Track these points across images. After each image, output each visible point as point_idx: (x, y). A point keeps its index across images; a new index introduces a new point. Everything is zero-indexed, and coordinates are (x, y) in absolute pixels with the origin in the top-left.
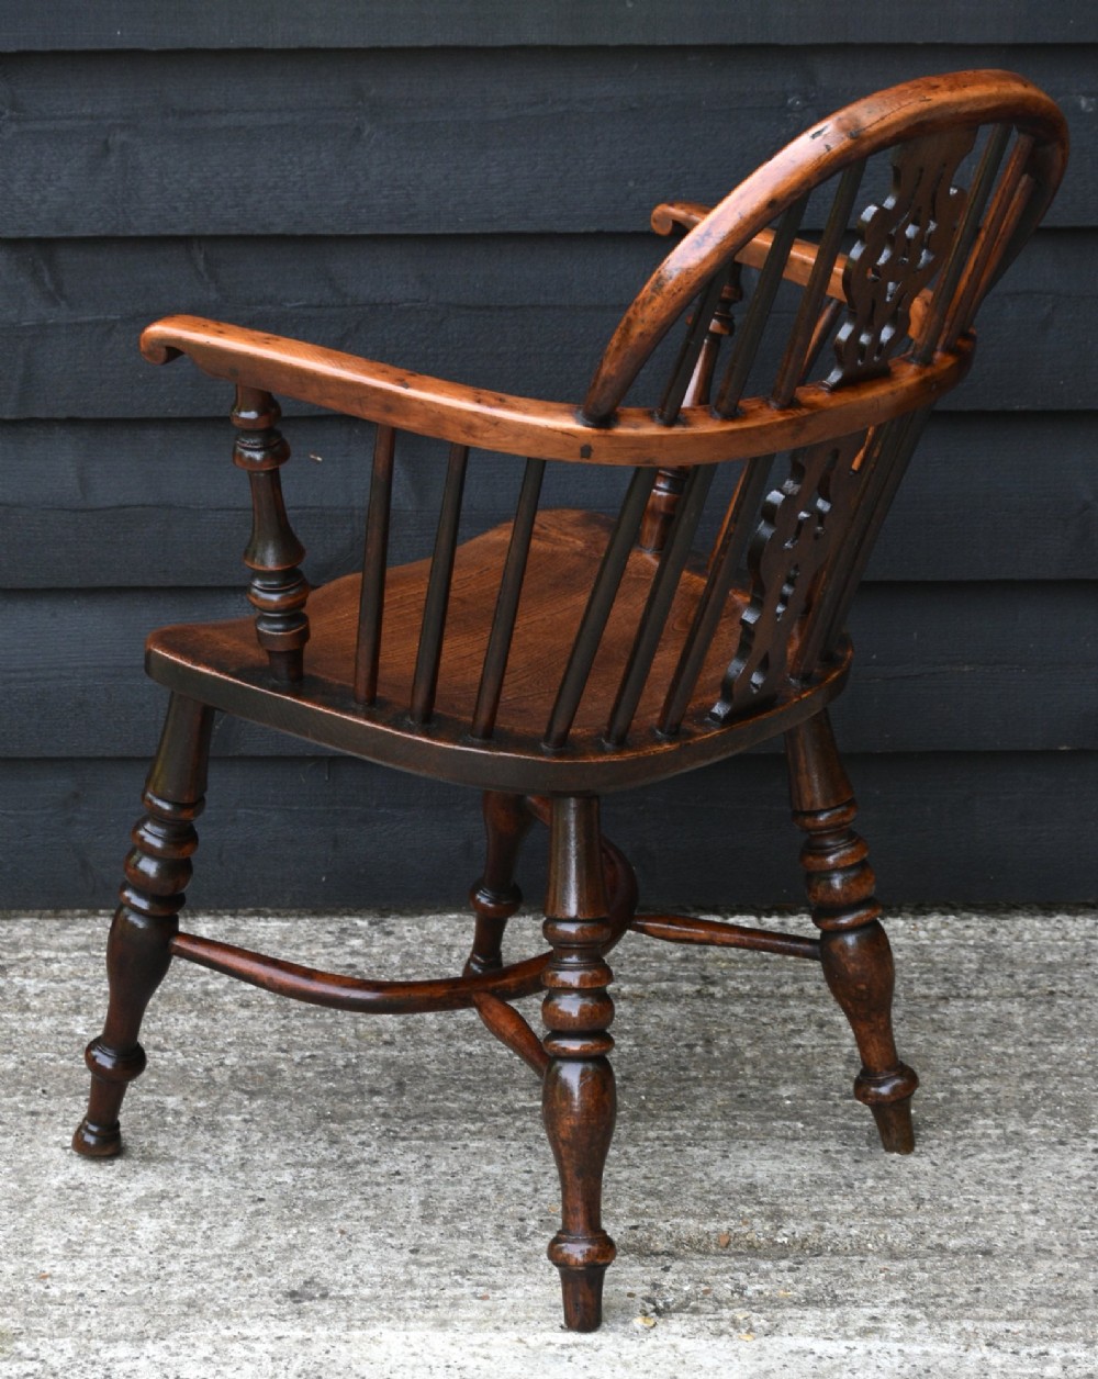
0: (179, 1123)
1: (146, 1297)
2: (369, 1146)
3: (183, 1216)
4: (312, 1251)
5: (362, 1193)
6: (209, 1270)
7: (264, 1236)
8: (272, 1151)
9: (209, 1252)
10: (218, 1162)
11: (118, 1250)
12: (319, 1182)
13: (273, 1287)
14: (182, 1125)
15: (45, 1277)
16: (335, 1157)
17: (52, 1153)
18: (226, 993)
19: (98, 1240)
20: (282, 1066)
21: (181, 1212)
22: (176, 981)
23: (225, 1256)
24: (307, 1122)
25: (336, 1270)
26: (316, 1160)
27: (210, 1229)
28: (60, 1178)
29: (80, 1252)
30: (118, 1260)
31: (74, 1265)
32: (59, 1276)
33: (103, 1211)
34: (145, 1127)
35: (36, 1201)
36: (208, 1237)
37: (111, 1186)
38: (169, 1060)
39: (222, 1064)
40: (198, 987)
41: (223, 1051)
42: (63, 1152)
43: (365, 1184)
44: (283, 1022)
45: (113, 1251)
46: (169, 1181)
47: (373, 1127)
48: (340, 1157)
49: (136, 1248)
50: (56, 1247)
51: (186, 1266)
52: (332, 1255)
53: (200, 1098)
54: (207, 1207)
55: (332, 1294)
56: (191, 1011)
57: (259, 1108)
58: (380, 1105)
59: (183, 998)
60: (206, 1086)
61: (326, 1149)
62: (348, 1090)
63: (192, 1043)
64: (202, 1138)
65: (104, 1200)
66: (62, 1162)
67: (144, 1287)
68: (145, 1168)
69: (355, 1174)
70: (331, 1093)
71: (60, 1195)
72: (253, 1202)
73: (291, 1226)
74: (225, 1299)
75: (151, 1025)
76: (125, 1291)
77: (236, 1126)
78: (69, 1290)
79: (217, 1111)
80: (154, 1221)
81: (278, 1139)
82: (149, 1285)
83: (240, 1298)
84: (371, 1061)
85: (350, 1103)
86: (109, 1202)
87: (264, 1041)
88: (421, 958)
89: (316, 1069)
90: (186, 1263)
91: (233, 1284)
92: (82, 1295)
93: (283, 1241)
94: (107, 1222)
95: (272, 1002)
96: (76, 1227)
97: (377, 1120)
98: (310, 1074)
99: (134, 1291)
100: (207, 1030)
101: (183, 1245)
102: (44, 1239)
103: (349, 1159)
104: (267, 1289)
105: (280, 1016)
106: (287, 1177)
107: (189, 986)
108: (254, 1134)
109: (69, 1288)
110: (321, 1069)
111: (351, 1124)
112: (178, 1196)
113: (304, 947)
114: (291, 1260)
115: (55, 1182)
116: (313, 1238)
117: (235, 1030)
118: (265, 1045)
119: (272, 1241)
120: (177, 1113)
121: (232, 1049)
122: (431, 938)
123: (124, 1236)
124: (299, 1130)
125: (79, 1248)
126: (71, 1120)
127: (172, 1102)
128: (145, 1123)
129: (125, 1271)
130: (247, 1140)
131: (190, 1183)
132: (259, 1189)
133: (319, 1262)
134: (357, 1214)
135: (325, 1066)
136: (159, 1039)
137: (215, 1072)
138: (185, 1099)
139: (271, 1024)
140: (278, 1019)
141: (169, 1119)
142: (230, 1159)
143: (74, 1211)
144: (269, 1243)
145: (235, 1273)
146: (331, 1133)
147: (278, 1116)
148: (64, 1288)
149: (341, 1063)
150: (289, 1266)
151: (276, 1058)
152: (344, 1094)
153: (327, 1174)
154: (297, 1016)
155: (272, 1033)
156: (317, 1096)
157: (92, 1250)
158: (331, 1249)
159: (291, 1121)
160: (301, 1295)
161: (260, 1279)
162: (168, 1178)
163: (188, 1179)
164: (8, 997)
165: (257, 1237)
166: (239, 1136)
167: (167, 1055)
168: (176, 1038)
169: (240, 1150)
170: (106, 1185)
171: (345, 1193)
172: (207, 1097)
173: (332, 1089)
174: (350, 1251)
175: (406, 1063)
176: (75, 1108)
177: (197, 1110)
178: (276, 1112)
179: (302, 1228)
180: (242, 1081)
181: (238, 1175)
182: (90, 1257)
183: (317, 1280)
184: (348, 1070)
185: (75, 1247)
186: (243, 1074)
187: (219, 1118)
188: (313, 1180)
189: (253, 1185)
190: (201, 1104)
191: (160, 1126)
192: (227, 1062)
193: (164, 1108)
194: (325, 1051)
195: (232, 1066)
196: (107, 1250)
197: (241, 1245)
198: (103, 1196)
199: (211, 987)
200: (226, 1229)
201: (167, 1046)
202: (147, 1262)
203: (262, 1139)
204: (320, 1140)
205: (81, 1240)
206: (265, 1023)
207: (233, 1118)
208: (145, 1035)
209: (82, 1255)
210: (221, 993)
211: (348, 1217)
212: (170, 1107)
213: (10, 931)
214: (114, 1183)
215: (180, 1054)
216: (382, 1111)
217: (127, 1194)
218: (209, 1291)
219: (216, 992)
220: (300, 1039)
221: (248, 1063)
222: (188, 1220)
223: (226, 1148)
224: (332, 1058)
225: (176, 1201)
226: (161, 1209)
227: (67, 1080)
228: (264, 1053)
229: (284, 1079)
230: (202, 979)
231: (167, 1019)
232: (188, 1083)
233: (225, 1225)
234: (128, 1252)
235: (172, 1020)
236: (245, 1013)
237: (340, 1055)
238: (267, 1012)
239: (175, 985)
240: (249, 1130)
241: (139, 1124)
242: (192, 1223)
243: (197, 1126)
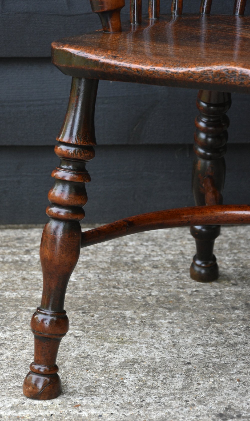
0: (134, 324)
1: (137, 417)
2: (240, 335)
3: (148, 372)
4: (225, 391)
5: (244, 360)
6: (170, 402)
7: (196, 383)
8: (188, 338)
9: (167, 392)
10: (160, 344)
11: (116, 391)
12: (218, 354)
13: (208, 411)
14: (136, 325)
15: (78, 406)
16: (223, 341)
17: (69, 339)
18: (144, 262)
19: (103, 385)
20: (182, 296)
21: (147, 370)
22: (117, 256)
23: (177, 393)
24: (203, 323)
25: (242, 401)
26: (213, 342)
27: (165, 379)
28: (76, 352)
29: (95, 392)
30: (117, 396)
31: (93, 399)
32: (86, 405)
33: (103, 369)
34: (117, 326)
35: (65, 365)
36: (165, 384)
37: (105, 357)
38: (122, 293)
39: (150, 295)
40: (129, 259)
41: (149, 289)
42: (75, 339)
43: (244, 355)
44: (177, 275)
45: (113, 391)
46: (136, 354)
47: (239, 326)
48: (226, 341)
49: (126, 390)
50: (81, 389)
51: (157, 399)
52: (237, 393)
53: (143, 311)
54: (160, 367)
55: (243, 415)
56: (128, 270)
57: (175, 316)
58: (240, 314)
59: (123, 264)
60: (144, 306)
61: (217, 337)
62: (220, 308)
63: (133, 285)
64: (149, 331)
65: (102, 364)
66: (75, 344)
67: (135, 411)
68: (121, 347)
69: (237, 350)
70: (211, 309)
71: (78, 361)
72: (185, 364)
73: (209, 377)
74: (183, 418)
75: (109, 277)
76: (124, 413)
77: (166, 325)
78: (93, 413)
79: (153, 318)
80: (133, 376)
81: (189, 332)
82: (137, 410)
83: (191, 417)
84: (228, 293)
85: (224, 314)
86: (105, 365)
87: (169, 284)
88: (239, 245)
89: (200, 297)
90: (156, 398)
91: (186, 410)
92: (100, 416)
93: (207, 385)
94: (107, 376)
95: (169, 266)
96: (90, 378)
97: (241, 322)
98: (198, 300)
99: (130, 413)
100: (138, 279)
101: (152, 388)
102: (73, 385)
103: (231, 342)
104: (205, 412)
105: (175, 272)
106: (200, 351)
107: (125, 259)
108: (176, 329)
109: (93, 412)
110: (203, 297)
111: (227, 324)
112: (143, 362)
113: (179, 241)
114: (215, 396)
115: (74, 354)
116: (224, 384)
117: (153, 279)
118: (170, 286)
119: (201, 385)
120: (132, 319)
121: (153, 287)
122: (242, 236)
123: (117, 383)
124: (200, 327)
125: (94, 390)
126: (77, 322)
127: (128, 313)
128: (116, 324)
129: (122, 402)
130: (173, 332)
131: (148, 355)
132: (186, 358)
133: (230, 397)
134: (245, 371)
135: (204, 296)
136: (115, 283)
137: (148, 299)
138: (135, 312)
139: (171, 276)
140: (175, 274)
141: (129, 322)
142: (167, 342)
143: (87, 370)
144: (199, 387)
145: (184, 403)
146: (217, 329)
147: (187, 320)
148: (90, 412)
149: (213, 294)
150: (215, 399)
151: (178, 292)
152: (219, 309)
153: (221, 350)
154: (183, 272)
155: (173, 280)
156: (204, 310)
157: (101, 390)
158: (235, 390)
159: (194, 323)
160: (226, 416)
161: (200, 407)
162: (135, 352)
163: (146, 353)
164: (33, 264)
165: (191, 384)
166: (168, 330)
167: (121, 290)
168: (123, 283)
169: (170, 338)
170: (102, 356)
171: (235, 360)
172: (147, 311)
173: (211, 307)
174: (247, 391)
175: (247, 294)
176: (77, 317)
177: (142, 317)
178: (185, 318)
179: (216, 379)
180: (164, 303)
181: (173, 350)
182: (100, 394)
183: (232, 407)
184: (217, 297)
185: (91, 389)
186: (163, 300)
187: (156, 321)
188: (215, 353)
189: (182, 355)
190: (144, 315)
191: (124, 325)
192: (153, 294)
193: (125, 316)
194: (203, 288)
195: (156, 296)
196: (110, 390)
197: (184, 388)
198: (101, 361)
199: (136, 259)
200: (173, 379)
201: (120, 287)
202: (134, 398)
203: (181, 332)
204: (212, 332)
205: (94, 385)
206: (168, 275)
207: (163, 321)
208: (107, 281)
209: (96, 393)
210: (142, 262)
211: (240, 372)
212: (128, 316)
213: (29, 234)
214: (106, 355)
215: (127, 290)
216: (241, 318)
217: (114, 360)
218: (173, 413)
219: (139, 261)
220: (188, 283)
221: (164, 294)
222: (151, 375)
223: (163, 337)
224: (208, 292)
225: (143, 364)
226: (135, 368)
227: (71, 303)
228: (171, 289)
229: (184, 302)
230: (131, 255)
231: (116, 274)
232: (135, 304)
233: (173, 377)
234: (122, 391)
235: (119, 274)
236: (155, 271)
237: (211, 290)
238: (167, 270)
239: (117, 258)
240: (173, 327)
241: (113, 324)
242: (154, 376)
243: (144, 325)
